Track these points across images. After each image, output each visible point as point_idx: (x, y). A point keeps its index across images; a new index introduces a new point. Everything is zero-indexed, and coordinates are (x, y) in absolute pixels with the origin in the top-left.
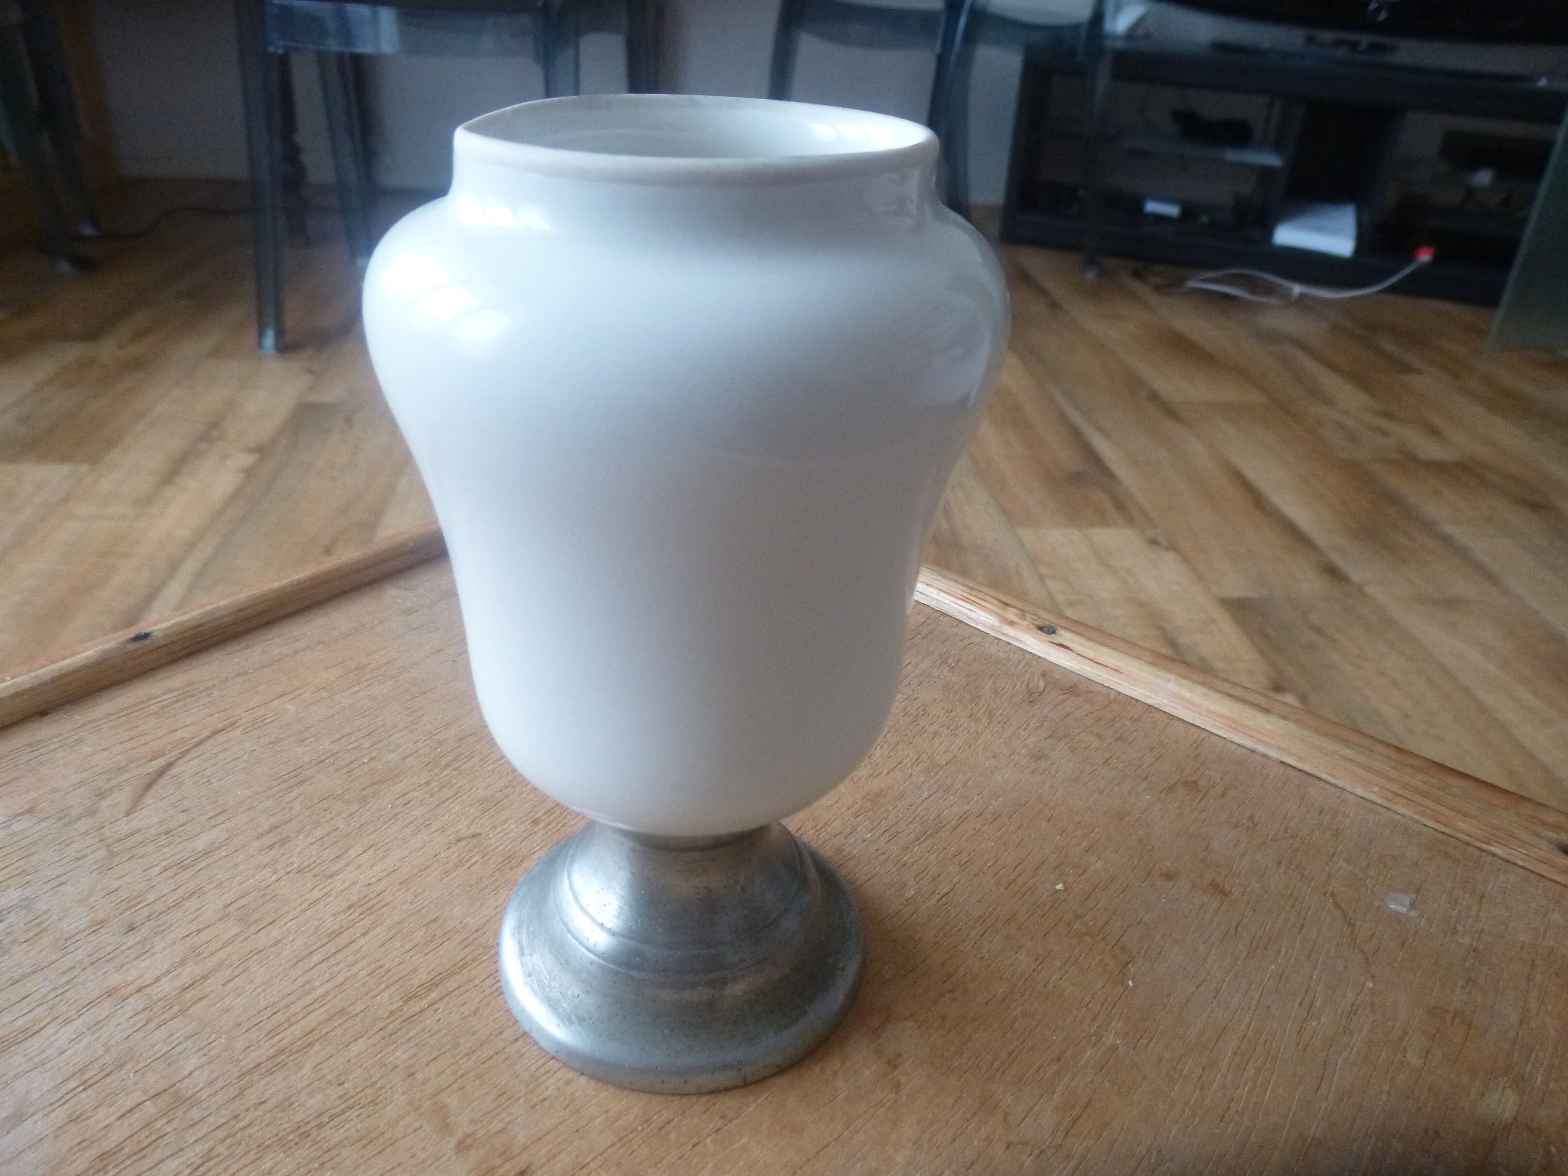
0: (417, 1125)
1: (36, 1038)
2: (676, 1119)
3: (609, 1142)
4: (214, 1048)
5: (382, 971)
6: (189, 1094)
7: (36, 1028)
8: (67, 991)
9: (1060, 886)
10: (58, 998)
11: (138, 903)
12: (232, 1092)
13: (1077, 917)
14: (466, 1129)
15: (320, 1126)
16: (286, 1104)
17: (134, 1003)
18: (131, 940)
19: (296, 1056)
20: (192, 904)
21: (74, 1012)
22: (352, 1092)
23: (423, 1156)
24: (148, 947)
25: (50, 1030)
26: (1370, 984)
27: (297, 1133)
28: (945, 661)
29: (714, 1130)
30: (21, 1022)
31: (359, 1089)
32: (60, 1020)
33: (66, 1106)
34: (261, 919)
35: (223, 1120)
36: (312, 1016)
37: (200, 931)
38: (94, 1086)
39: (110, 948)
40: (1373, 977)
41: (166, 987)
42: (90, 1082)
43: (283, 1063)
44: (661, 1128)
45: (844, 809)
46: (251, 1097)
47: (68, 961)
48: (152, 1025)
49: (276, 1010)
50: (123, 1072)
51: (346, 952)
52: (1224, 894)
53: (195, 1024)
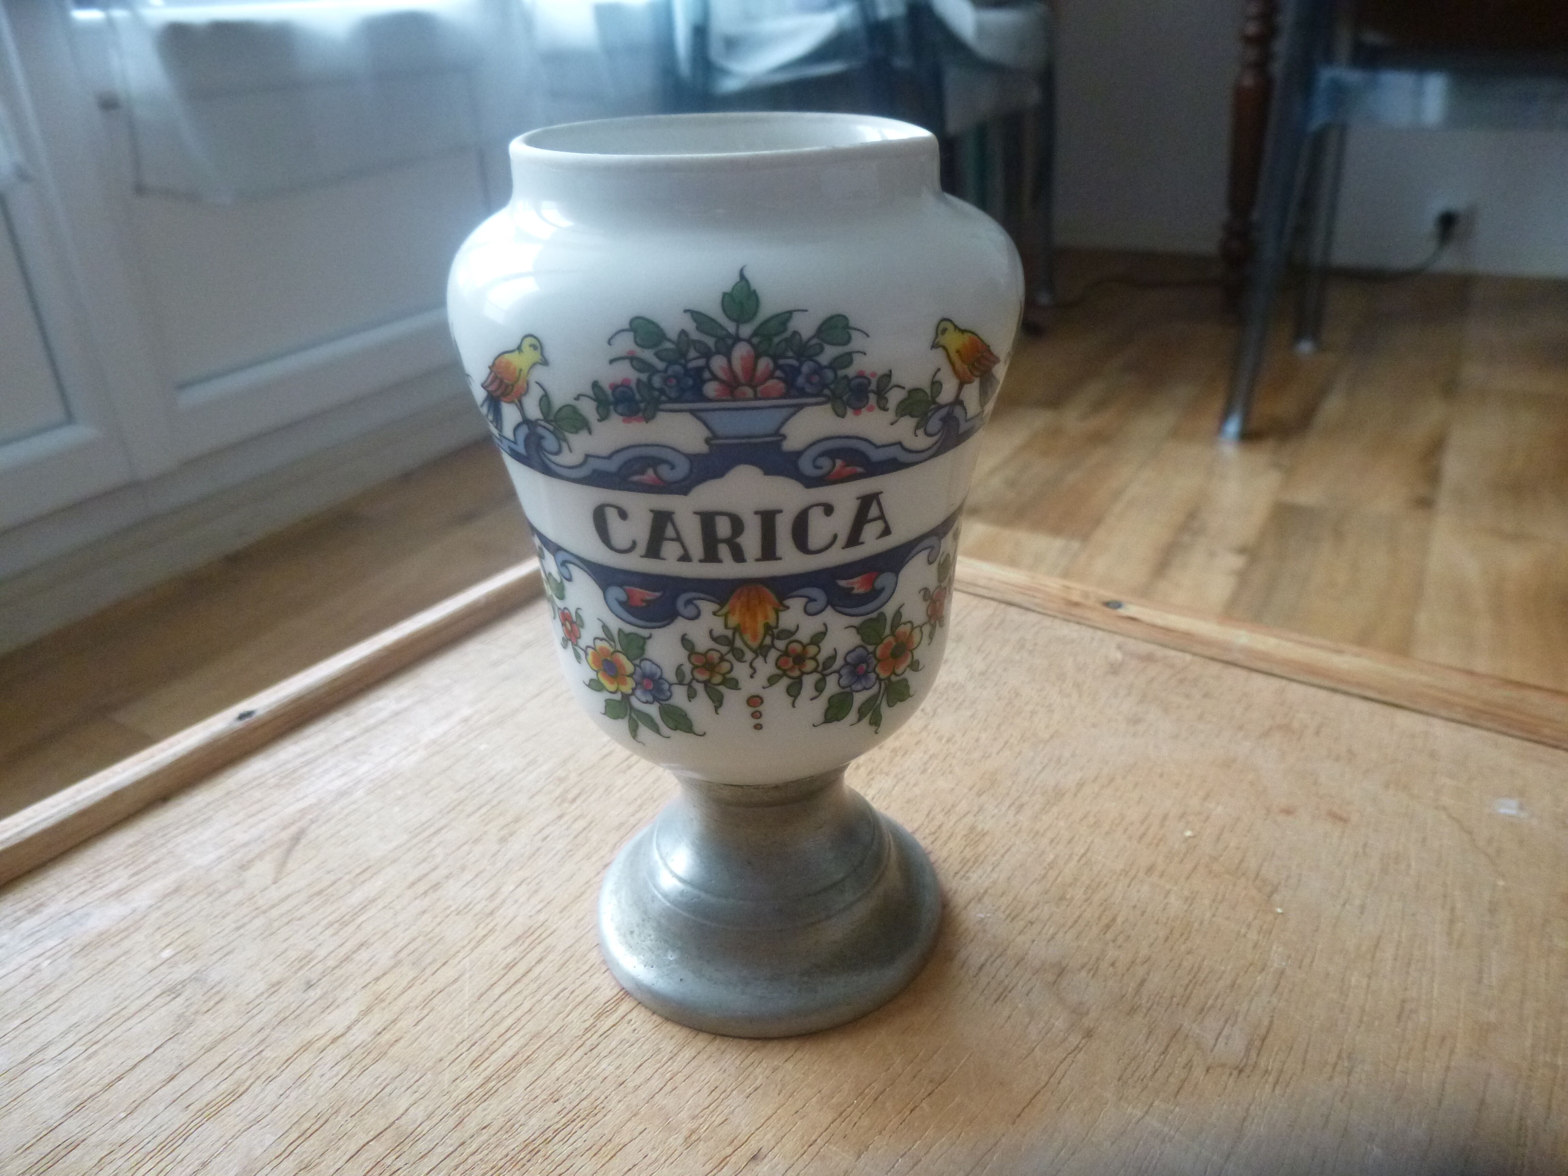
0: (641, 1128)
1: (244, 1097)
2: (888, 1089)
3: (830, 1119)
4: (422, 1085)
5: (566, 993)
6: (410, 1130)
7: (242, 1090)
8: (262, 1051)
9: (1188, 833)
10: (257, 1058)
11: (309, 962)
12: (451, 1122)
13: (1215, 859)
14: (689, 1125)
15: (547, 1141)
16: (509, 1127)
17: (334, 1053)
18: (314, 994)
19: (505, 1080)
20: (364, 955)
21: (275, 1070)
22: (569, 1107)
23: (655, 1156)
24: (331, 1000)
25: (256, 1089)
26: (1501, 883)
27: (527, 1151)
28: (1023, 647)
29: (926, 1094)
30: (223, 1086)
31: (575, 1104)
32: (263, 1078)
33: (291, 1158)
34: (434, 961)
35: (451, 1149)
36: (509, 1043)
37: (377, 979)
38: (315, 1135)
39: (293, 1007)
40: (1503, 876)
41: (360, 1035)
42: (310, 1132)
43: (494, 1089)
44: (875, 1100)
45: (966, 790)
46: (471, 1125)
47: (255, 1024)
48: (355, 1072)
49: (473, 1042)
50: (339, 1118)
51: (526, 980)
52: (1344, 820)
53: (397, 1064)
